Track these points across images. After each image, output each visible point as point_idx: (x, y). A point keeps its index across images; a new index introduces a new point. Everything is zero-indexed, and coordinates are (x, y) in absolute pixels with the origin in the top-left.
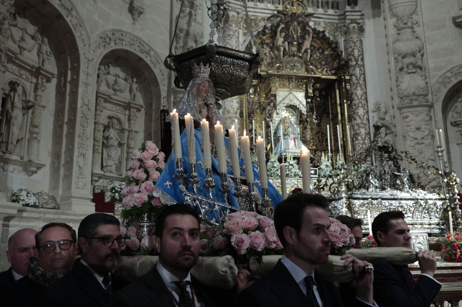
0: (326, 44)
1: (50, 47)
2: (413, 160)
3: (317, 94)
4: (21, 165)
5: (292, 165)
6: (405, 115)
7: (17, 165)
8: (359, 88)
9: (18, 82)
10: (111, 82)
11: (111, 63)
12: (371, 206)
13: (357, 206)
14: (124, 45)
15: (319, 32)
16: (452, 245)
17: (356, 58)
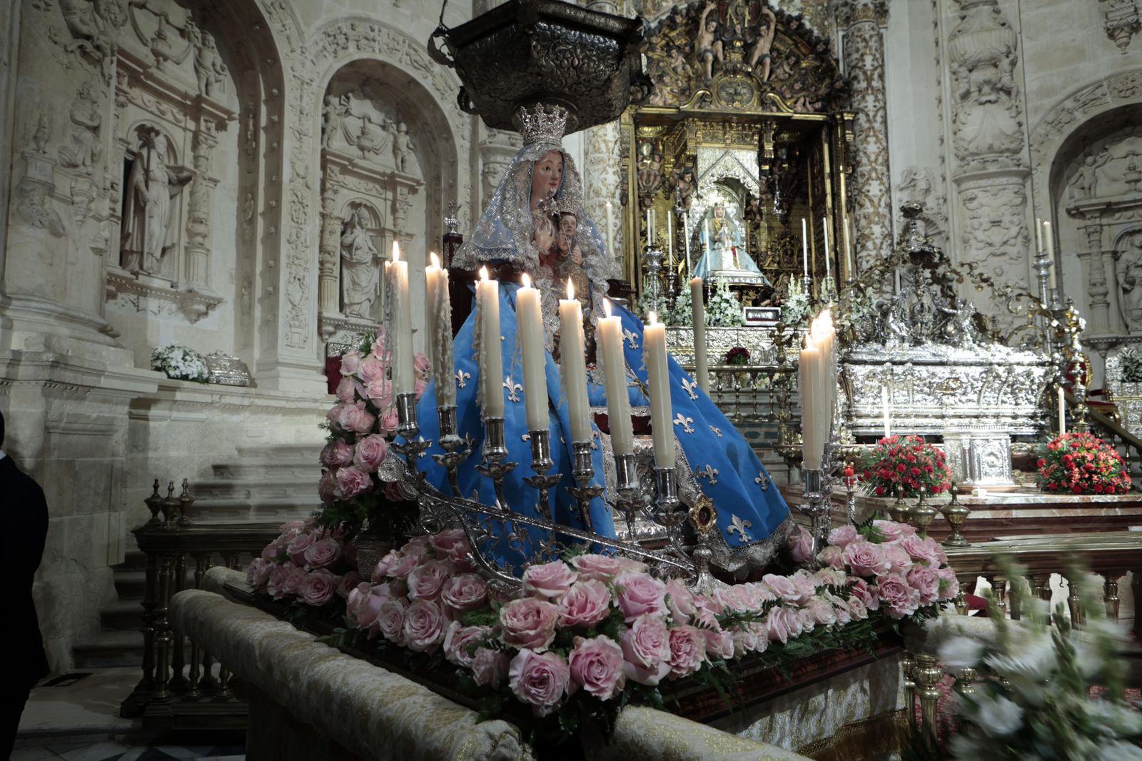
0: (803, 45)
1: (221, 55)
2: (985, 281)
3: (783, 153)
4: (174, 300)
5: (727, 301)
6: (969, 194)
7: (166, 298)
8: (872, 140)
9: (157, 128)
10: (355, 130)
11: (352, 91)
12: (889, 377)
13: (860, 378)
14: (377, 51)
15: (790, 18)
16: (1062, 459)
17: (869, 73)
